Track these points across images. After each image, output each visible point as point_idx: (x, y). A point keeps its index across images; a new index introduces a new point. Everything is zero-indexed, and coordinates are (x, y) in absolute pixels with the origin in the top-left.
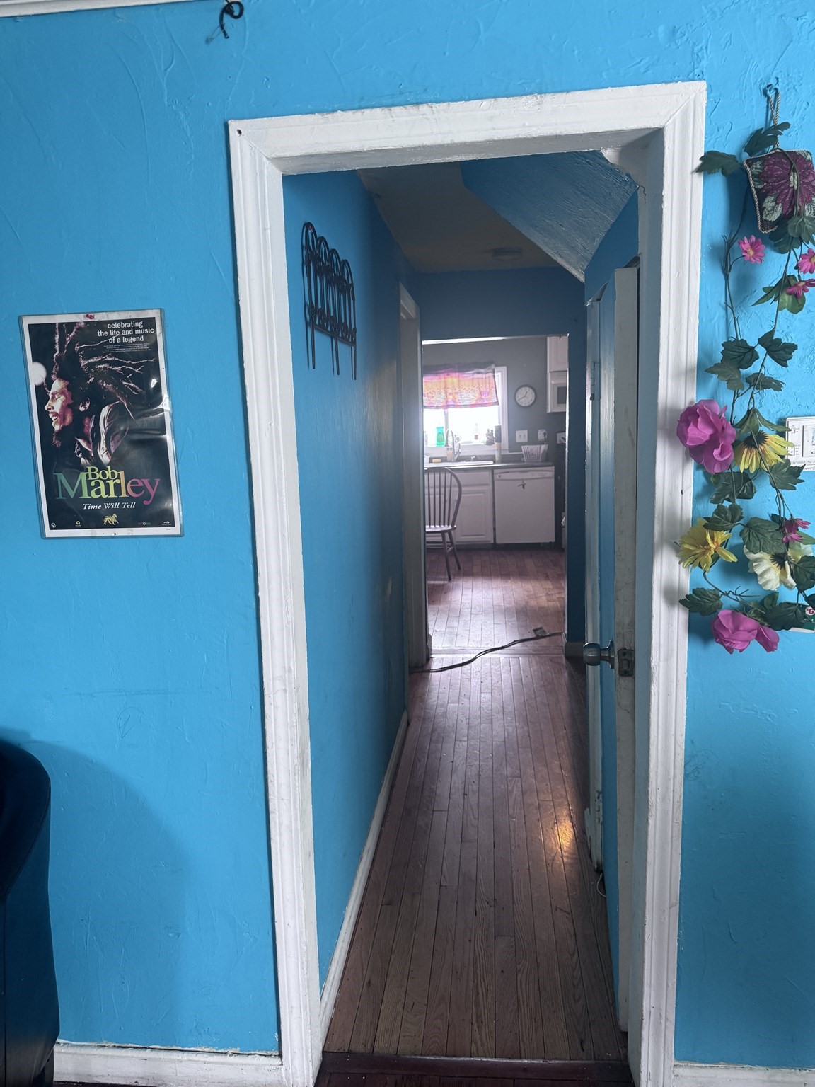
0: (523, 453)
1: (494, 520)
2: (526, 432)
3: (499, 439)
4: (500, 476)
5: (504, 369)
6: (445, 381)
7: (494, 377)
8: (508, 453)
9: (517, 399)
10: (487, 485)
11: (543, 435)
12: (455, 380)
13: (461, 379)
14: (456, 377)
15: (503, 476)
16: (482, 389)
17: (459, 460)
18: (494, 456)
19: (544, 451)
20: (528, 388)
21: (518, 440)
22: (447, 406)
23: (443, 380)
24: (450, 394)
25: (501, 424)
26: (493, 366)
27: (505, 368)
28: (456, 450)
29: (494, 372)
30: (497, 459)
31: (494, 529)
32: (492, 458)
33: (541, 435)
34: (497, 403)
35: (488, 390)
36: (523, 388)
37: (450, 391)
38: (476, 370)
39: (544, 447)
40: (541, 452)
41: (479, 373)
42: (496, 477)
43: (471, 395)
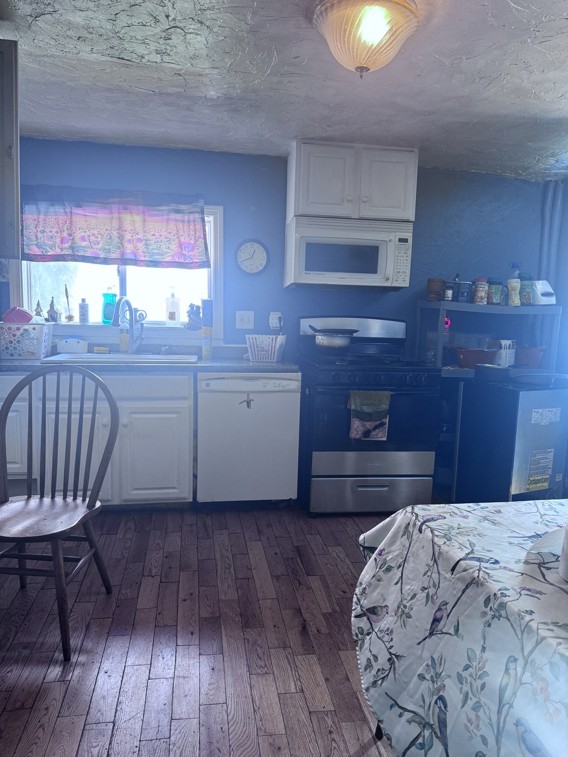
0: (248, 345)
1: (195, 459)
2: (251, 314)
3: (209, 322)
4: (208, 385)
5: (220, 210)
6: (120, 219)
7: (203, 220)
8: (222, 344)
9: (239, 261)
10: (185, 398)
11: (277, 321)
12: (138, 218)
13: (148, 218)
14: (138, 214)
15: (214, 385)
16: (182, 240)
17: (139, 351)
18: (200, 348)
19: (281, 346)
20: (256, 245)
21: (239, 325)
22: (123, 261)
23: (116, 215)
24: (129, 241)
25: (212, 298)
26: (201, 203)
27: (221, 208)
28: (136, 333)
29: (202, 212)
30: (204, 353)
31: (195, 476)
32: (198, 352)
33: (274, 320)
34: (205, 264)
35: (192, 242)
36: (248, 244)
37: (128, 236)
38: (173, 206)
39: (281, 339)
40: (277, 347)
41: (178, 211)
42: (202, 385)
43: (163, 246)
